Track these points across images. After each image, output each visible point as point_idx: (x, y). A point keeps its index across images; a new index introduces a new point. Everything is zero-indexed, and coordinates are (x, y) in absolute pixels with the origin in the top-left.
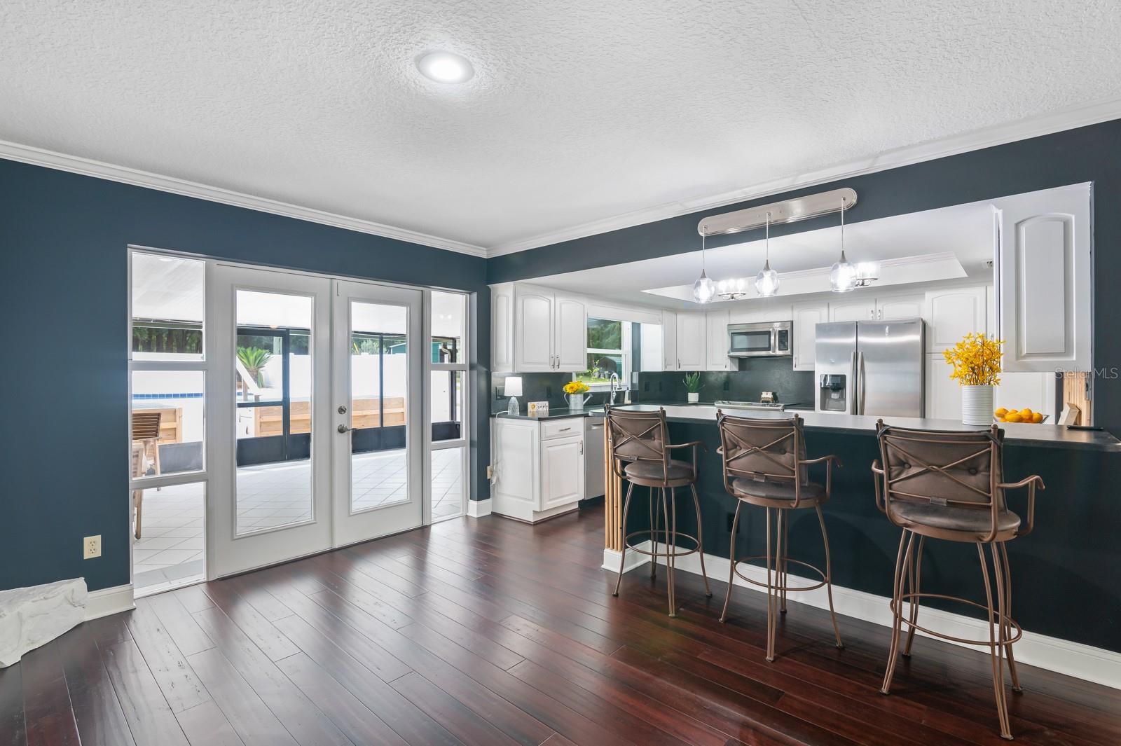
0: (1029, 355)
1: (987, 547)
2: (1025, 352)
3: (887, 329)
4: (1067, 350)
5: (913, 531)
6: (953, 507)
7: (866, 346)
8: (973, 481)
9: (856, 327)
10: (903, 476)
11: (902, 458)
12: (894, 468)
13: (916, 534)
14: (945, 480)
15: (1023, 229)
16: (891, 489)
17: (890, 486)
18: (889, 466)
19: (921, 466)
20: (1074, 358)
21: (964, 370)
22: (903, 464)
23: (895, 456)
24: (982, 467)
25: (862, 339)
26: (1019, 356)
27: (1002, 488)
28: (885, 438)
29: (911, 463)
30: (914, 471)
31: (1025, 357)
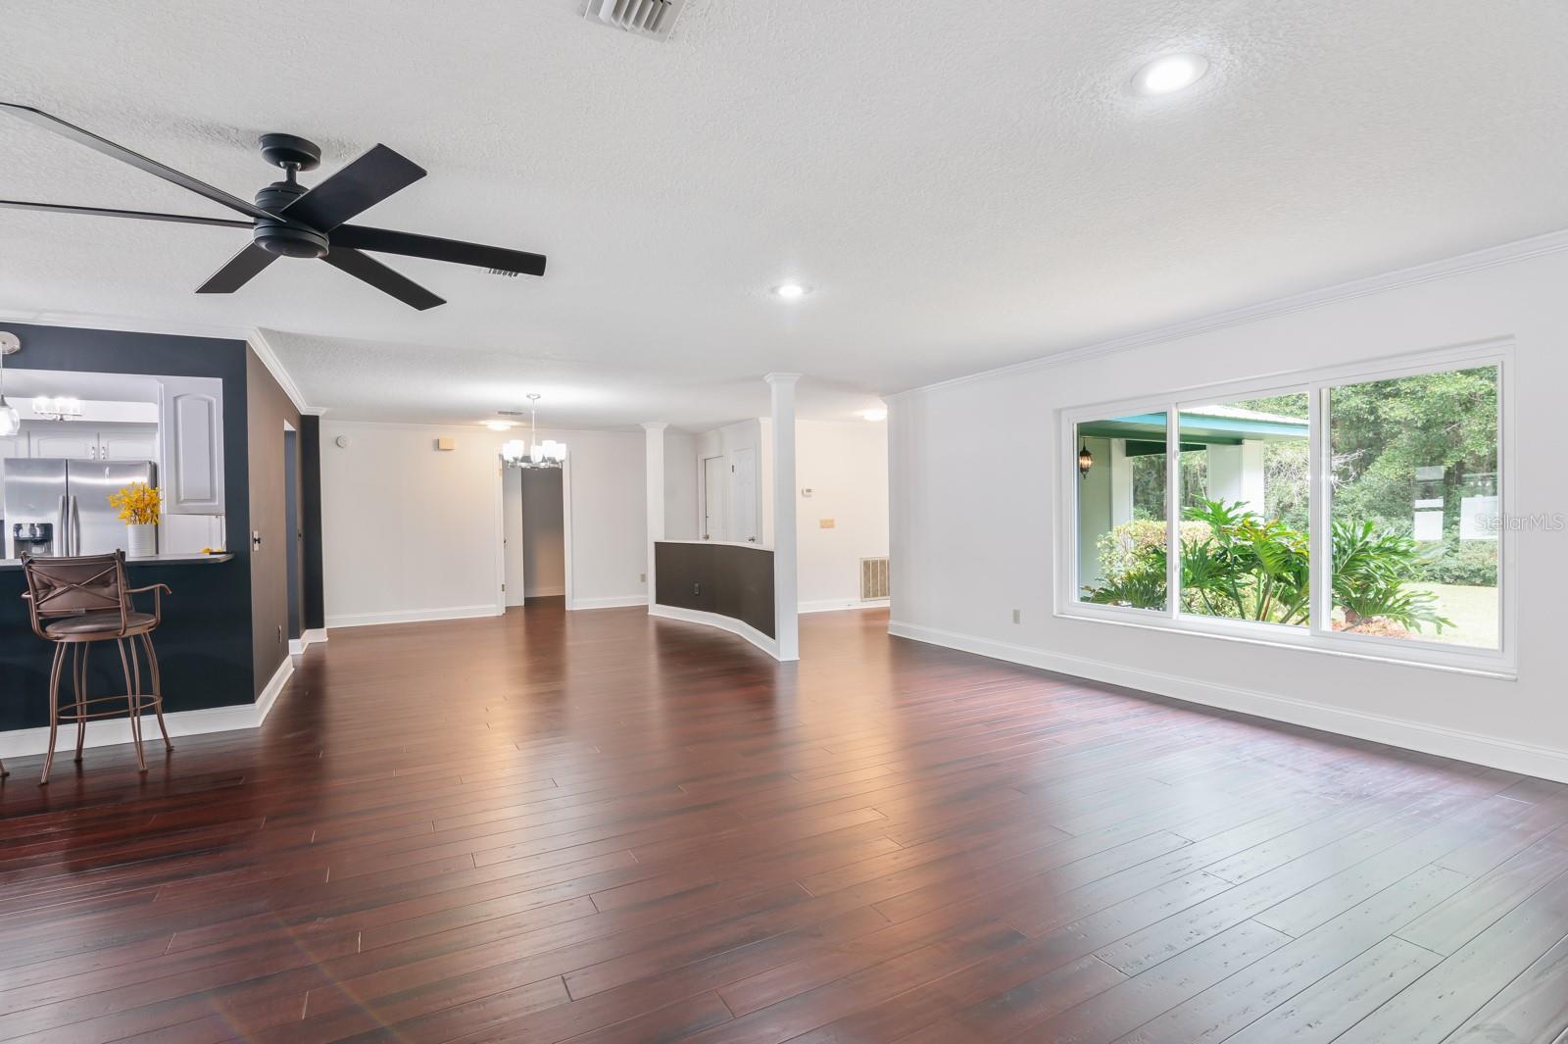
0: (186, 501)
1: (126, 641)
2: (182, 498)
3: (107, 469)
4: (212, 498)
5: (65, 641)
6: (91, 614)
7: (79, 487)
8: (106, 591)
9: (66, 465)
10: (49, 596)
11: (47, 582)
12: (40, 592)
13: (69, 644)
14: (84, 594)
15: (180, 402)
16: (38, 608)
17: (38, 607)
18: (36, 590)
19: (63, 586)
20: (217, 503)
21: (128, 513)
22: (48, 587)
23: (40, 581)
24: (112, 580)
25: (74, 479)
26: (178, 501)
27: (129, 594)
28: (30, 567)
29: (56, 585)
30: (59, 590)
31: (182, 502)
